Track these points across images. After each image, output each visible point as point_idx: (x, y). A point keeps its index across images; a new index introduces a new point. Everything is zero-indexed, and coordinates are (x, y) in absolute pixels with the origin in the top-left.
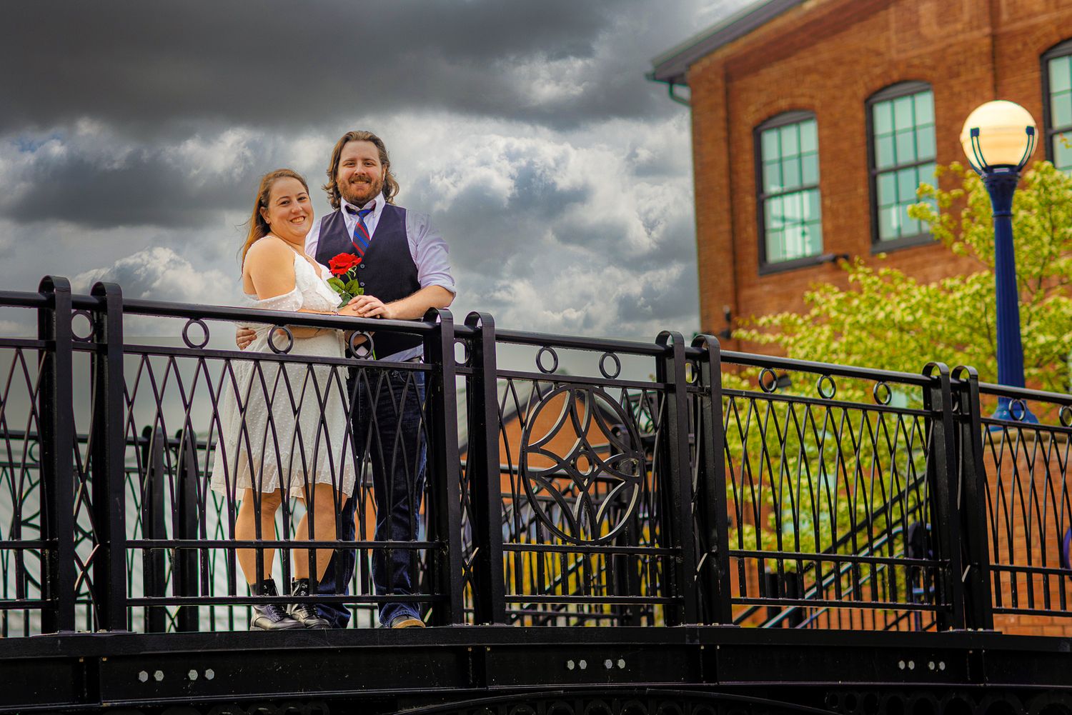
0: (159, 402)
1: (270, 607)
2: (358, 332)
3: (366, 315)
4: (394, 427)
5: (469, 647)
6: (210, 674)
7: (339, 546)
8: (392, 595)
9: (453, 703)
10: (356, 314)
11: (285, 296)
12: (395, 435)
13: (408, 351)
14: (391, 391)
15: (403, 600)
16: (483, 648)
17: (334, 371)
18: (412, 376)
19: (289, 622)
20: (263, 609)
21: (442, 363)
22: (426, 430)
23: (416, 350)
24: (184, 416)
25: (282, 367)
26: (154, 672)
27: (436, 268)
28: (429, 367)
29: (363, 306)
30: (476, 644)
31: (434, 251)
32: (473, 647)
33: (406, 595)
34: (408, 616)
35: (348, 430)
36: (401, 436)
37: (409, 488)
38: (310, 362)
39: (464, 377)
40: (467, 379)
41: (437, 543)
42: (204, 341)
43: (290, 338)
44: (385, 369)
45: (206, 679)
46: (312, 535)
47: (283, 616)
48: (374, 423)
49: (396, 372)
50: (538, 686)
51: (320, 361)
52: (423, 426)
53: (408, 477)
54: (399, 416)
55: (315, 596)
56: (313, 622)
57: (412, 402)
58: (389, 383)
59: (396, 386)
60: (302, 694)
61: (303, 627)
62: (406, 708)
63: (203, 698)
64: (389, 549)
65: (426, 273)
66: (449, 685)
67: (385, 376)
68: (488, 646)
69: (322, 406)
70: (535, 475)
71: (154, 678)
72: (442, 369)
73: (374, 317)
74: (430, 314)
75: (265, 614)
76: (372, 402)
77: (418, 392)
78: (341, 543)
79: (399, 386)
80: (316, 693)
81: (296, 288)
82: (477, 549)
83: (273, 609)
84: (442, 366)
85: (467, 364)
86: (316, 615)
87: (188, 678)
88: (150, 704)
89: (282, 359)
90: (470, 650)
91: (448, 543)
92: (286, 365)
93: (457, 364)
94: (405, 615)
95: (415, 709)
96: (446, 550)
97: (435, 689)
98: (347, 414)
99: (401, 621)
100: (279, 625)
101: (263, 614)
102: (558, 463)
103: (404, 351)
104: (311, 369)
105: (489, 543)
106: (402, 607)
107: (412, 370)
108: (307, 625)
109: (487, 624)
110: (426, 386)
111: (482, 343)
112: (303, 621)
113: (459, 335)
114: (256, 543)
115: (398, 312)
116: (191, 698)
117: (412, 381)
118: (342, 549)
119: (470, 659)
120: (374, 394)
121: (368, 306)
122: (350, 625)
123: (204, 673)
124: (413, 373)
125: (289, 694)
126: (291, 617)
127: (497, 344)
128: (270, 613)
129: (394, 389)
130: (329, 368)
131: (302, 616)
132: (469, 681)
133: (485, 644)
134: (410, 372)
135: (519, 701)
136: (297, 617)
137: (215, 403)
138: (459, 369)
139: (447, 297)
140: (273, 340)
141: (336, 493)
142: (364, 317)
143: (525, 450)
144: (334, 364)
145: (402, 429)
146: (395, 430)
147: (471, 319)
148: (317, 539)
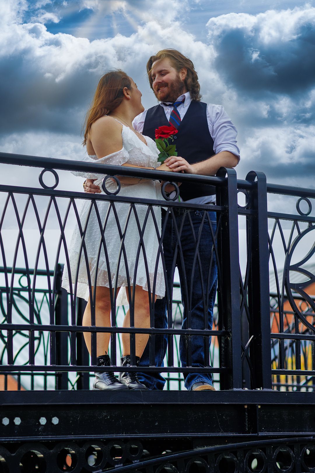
0: (21, 226)
1: (105, 374)
2: (168, 182)
3: (174, 170)
4: (194, 250)
5: (245, 405)
6: (55, 421)
7: (152, 332)
8: (190, 367)
9: (233, 444)
10: (168, 169)
11: (114, 154)
12: (194, 255)
13: (206, 197)
14: (192, 225)
15: (199, 371)
16: (255, 406)
17: (150, 209)
18: (206, 214)
19: (118, 385)
20: (100, 376)
21: (228, 205)
22: (217, 253)
23: (211, 197)
24: (39, 236)
25: (112, 205)
26: (14, 419)
27: (225, 140)
28: (219, 208)
29: (173, 163)
30: (250, 403)
31: (225, 129)
32: (248, 405)
33: (201, 368)
34: (203, 383)
35: (160, 250)
36: (199, 256)
37: (204, 293)
38: (133, 202)
39: (245, 217)
40: (247, 218)
41: (224, 332)
42: (55, 184)
43: (118, 184)
44: (188, 208)
45: (53, 424)
46: (132, 324)
47: (114, 380)
48: (178, 247)
49: (198, 211)
50: (295, 433)
51: (140, 201)
52: (214, 249)
53: (203, 285)
54: (197, 241)
55: (134, 366)
56: (134, 386)
57: (207, 232)
58: (190, 219)
59: (195, 222)
60: (124, 436)
61: (126, 389)
62: (199, 447)
63: (50, 437)
64: (188, 335)
65: (218, 144)
66: (232, 431)
67: (187, 214)
68: (259, 405)
69: (141, 234)
70: (294, 286)
71: (14, 423)
72: (228, 209)
73: (180, 172)
74: (221, 171)
75: (102, 379)
76: (177, 232)
77: (211, 225)
78: (154, 330)
79: (197, 221)
80: (134, 436)
81: (123, 148)
82: (253, 336)
83: (107, 376)
84: (228, 208)
85: (247, 207)
86: (137, 381)
87: (39, 423)
88: (12, 441)
89: (112, 199)
90: (246, 407)
91: (231, 332)
92: (116, 204)
93: (239, 207)
94: (202, 382)
95: (206, 448)
96: (230, 337)
97: (220, 434)
98: (159, 239)
99: (198, 386)
100: (111, 387)
101: (100, 379)
102: (311, 278)
103: (204, 197)
104: (133, 206)
105: (261, 333)
106: (199, 377)
107: (207, 210)
108: (130, 388)
109: (259, 389)
110: (217, 222)
111: (258, 193)
112: (127, 385)
113: (241, 187)
114: (91, 328)
115: (198, 169)
116: (41, 438)
117: (207, 218)
118: (154, 334)
119: (246, 414)
120: (179, 227)
121: (176, 164)
122: (165, 388)
123: (51, 420)
124: (207, 212)
125: (114, 436)
126: (120, 382)
127: (268, 194)
128: (105, 379)
129: (193, 224)
130: (146, 207)
131: (127, 381)
132: (246, 429)
133: (256, 403)
134: (205, 211)
135: (281, 444)
136: (124, 382)
137: (62, 228)
138: (241, 211)
139: (233, 160)
140: (106, 186)
141: (151, 294)
142: (173, 171)
143: (288, 268)
144: (150, 203)
145: (200, 252)
146: (194, 252)
147: (251, 176)
148: (136, 326)
